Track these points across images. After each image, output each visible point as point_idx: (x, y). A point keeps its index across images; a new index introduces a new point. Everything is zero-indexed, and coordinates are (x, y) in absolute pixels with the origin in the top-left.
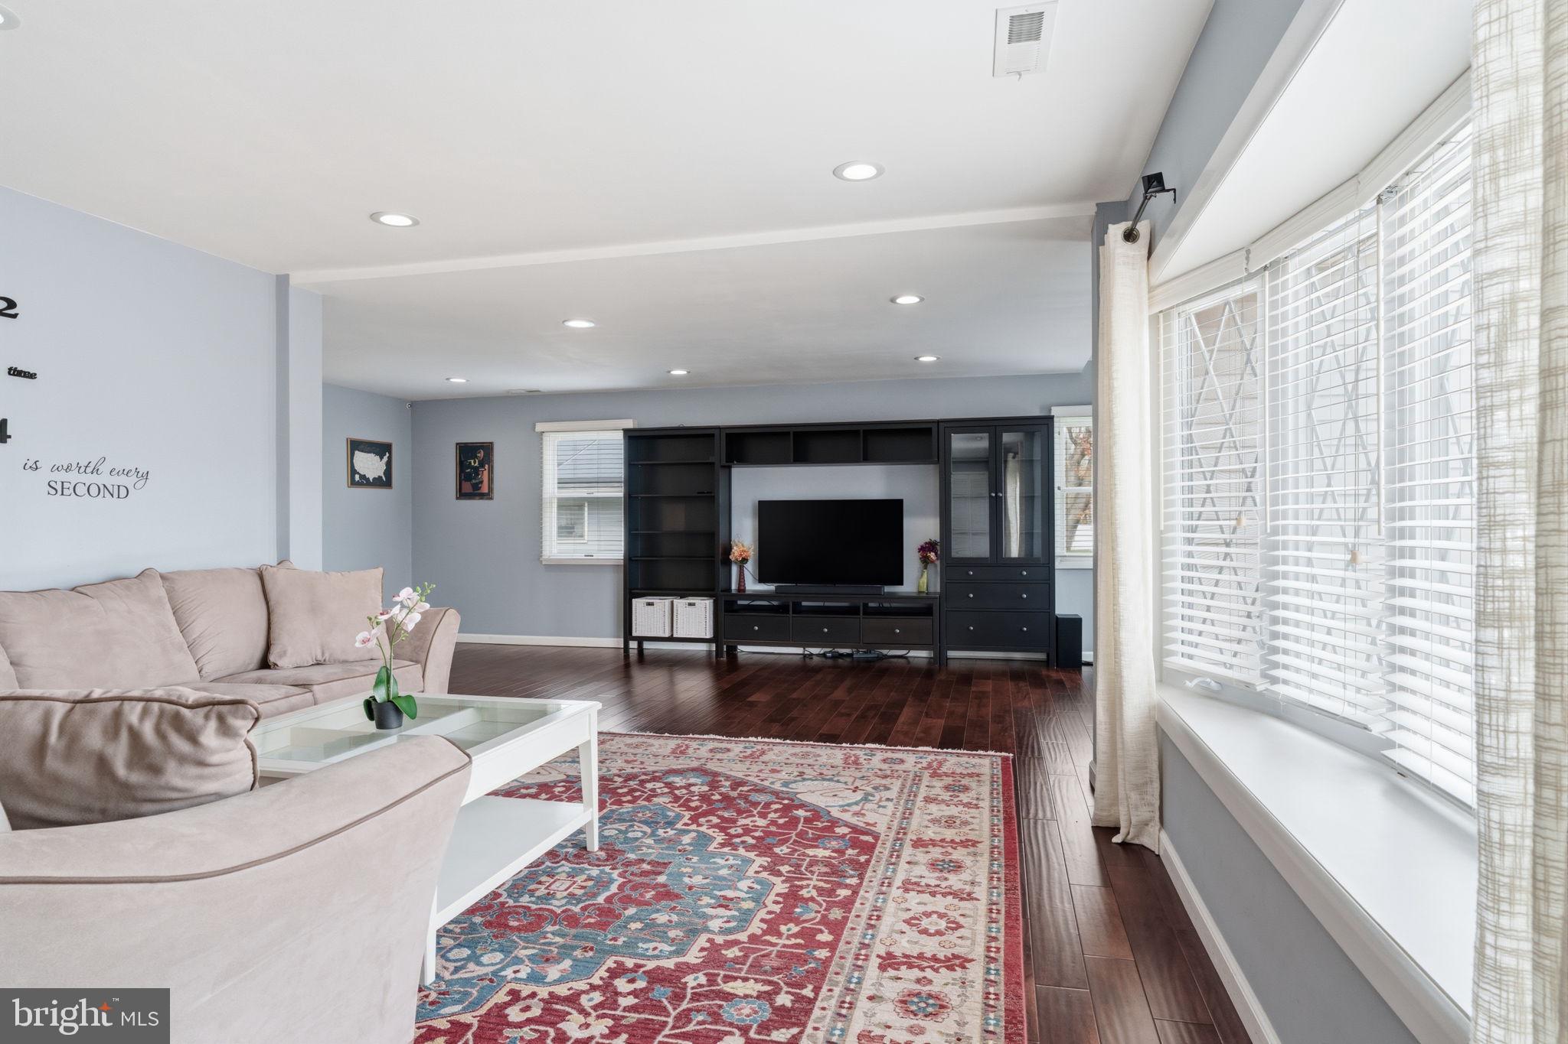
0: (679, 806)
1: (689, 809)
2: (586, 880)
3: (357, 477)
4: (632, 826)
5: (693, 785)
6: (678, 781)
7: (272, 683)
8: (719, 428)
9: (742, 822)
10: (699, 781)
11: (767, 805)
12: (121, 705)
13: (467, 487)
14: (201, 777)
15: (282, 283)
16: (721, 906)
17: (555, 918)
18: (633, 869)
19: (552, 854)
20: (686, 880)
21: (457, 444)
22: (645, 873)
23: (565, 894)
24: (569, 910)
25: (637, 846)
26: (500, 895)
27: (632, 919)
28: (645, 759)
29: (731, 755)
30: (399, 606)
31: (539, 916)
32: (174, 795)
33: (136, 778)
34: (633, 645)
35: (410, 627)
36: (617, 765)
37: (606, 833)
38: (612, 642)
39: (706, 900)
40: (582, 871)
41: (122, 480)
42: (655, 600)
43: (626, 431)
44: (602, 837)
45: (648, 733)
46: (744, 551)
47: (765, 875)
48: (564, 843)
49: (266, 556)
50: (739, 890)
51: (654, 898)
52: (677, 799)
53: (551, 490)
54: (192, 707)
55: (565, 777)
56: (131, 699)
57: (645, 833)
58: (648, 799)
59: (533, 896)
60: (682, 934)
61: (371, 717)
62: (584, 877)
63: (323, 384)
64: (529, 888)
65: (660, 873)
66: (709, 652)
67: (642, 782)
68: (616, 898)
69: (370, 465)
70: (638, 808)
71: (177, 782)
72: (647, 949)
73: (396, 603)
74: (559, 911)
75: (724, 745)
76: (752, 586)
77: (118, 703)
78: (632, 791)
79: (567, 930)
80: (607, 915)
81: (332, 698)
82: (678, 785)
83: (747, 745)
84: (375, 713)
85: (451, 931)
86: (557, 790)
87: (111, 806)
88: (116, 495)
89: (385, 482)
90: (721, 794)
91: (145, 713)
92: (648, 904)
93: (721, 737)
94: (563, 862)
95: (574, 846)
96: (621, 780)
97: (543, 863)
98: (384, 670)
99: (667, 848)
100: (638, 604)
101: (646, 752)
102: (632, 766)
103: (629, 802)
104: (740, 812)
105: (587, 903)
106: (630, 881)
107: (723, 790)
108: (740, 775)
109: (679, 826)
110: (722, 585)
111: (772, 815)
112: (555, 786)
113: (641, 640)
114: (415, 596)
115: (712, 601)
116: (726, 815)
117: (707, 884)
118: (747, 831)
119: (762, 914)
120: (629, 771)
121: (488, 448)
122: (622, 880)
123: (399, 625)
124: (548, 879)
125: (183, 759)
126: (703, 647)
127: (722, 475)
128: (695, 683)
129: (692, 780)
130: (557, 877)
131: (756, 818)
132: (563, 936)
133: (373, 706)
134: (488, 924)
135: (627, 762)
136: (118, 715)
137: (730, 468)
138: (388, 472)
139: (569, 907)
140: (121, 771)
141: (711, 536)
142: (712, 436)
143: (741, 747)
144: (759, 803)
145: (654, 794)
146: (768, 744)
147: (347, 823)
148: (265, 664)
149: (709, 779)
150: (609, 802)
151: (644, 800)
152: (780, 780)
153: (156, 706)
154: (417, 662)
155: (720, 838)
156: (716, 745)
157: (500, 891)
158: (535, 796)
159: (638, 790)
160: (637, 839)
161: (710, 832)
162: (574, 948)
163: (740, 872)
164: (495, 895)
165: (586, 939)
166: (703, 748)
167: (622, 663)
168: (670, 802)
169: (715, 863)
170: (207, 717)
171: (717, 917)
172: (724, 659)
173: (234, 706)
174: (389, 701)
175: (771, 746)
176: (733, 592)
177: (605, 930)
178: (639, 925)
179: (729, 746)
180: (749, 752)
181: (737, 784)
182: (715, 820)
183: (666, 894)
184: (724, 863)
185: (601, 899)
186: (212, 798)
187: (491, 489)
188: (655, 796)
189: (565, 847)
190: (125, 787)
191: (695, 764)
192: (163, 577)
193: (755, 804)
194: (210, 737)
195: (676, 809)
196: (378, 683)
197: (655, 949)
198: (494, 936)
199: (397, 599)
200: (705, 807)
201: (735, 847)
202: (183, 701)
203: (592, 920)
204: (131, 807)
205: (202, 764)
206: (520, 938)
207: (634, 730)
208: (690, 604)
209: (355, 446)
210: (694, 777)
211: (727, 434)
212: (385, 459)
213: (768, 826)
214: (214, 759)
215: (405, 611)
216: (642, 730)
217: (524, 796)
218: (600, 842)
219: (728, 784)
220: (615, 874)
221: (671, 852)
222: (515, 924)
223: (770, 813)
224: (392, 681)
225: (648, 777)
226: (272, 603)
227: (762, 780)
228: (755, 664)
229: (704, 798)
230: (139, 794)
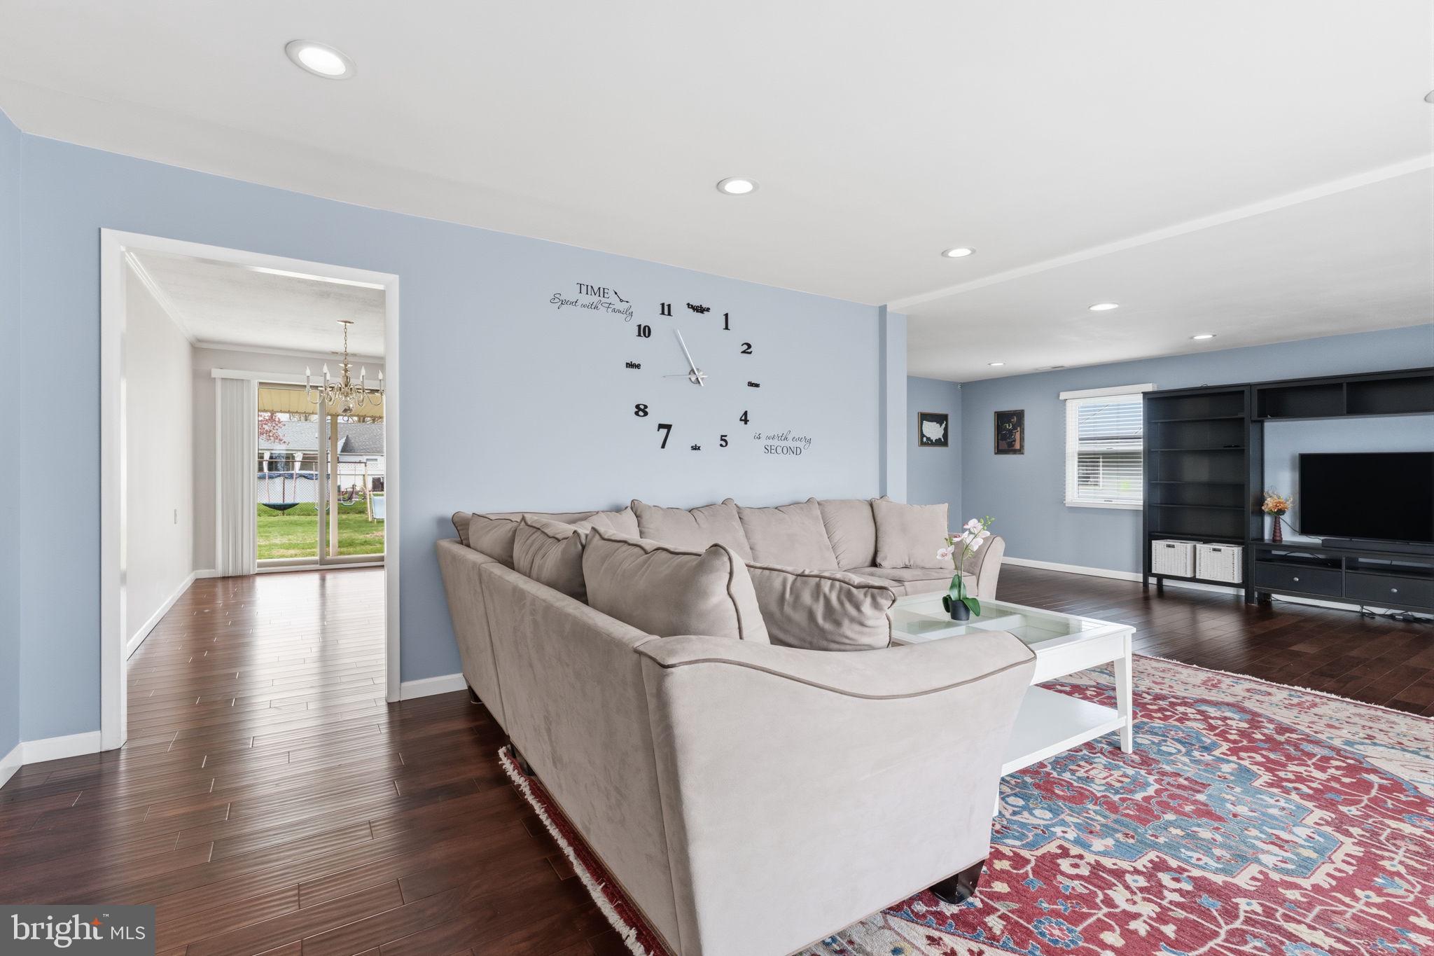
0: (1215, 735)
1: (1227, 740)
2: (1121, 776)
3: (925, 439)
4: (1166, 741)
5: (1230, 719)
6: (1212, 711)
7: (880, 577)
8: (1250, 386)
9: (1292, 767)
10: (1236, 716)
11: (1325, 759)
12: (820, 581)
13: (1004, 445)
14: (862, 633)
15: (883, 310)
16: (1272, 843)
17: (1096, 800)
18: (1167, 779)
19: (1089, 745)
20: (1229, 806)
21: (995, 413)
22: (1180, 786)
23: (1104, 782)
24: (1109, 797)
25: (1172, 760)
26: (1045, 766)
27: (1171, 823)
28: (1174, 684)
29: (1273, 699)
30: (967, 532)
31: (1081, 794)
32: (847, 641)
33: (828, 626)
34: (1152, 580)
35: (975, 548)
36: (1145, 684)
37: (1139, 740)
38: (1130, 575)
39: (1254, 832)
40: (1118, 767)
41: (798, 444)
42: (1177, 543)
43: (1145, 394)
44: (1135, 742)
45: (1175, 661)
46: (1280, 503)
47: (1329, 829)
48: (1100, 739)
49: (873, 494)
50: (1293, 833)
51: (1194, 812)
52: (1212, 728)
53: (1073, 447)
54: (857, 587)
55: (1095, 684)
56: (825, 578)
57: (1179, 751)
58: (1180, 720)
59: (1074, 775)
60: (1229, 856)
61: (948, 610)
62: (1121, 773)
63: (909, 377)
64: (1070, 767)
65: (1199, 792)
66: (1238, 597)
67: (1173, 704)
68: (1154, 801)
69: (933, 430)
70: (1169, 726)
71: (849, 633)
72: (1191, 857)
73: (966, 530)
74: (1099, 795)
75: (1263, 688)
76: (1289, 536)
77: (818, 579)
78: (1161, 710)
79: (1107, 813)
80: (1145, 813)
81: (916, 592)
82: (1212, 715)
83: (1293, 693)
84: (950, 606)
85: (1008, 782)
86: (1089, 693)
87: (815, 641)
88: (795, 453)
89: (943, 442)
90: (1264, 735)
91: (832, 587)
92: (1185, 814)
93: (1259, 680)
94: (1099, 755)
95: (1109, 744)
96: (1149, 697)
97: (1081, 751)
98: (957, 577)
99: (1205, 771)
100: (1158, 546)
101: (1174, 678)
102: (1160, 687)
103: (1160, 718)
104: (1290, 758)
105: (1124, 796)
106: (1167, 790)
107: (1266, 731)
108: (1287, 722)
109: (1217, 753)
110: (1253, 533)
111: (1332, 771)
112: (1087, 689)
113: (1160, 578)
114: (980, 526)
115: (1240, 548)
116: (1272, 756)
117: (1255, 818)
118: (1300, 779)
119: (1328, 868)
120: (1158, 691)
121: (1020, 415)
122: (1157, 786)
123: (967, 546)
124: (1088, 765)
125: (852, 620)
126: (1230, 591)
127: (1253, 430)
128: (1224, 623)
129: (1228, 714)
130: (1094, 766)
131: (1312, 769)
132: (1105, 817)
133: (950, 603)
134: (1037, 786)
135: (1154, 682)
136: (818, 586)
137: (1262, 423)
138: (945, 435)
139: (1109, 794)
140: (820, 620)
141: (1239, 488)
142: (1242, 392)
143: (1285, 694)
144: (1314, 755)
145: (1183, 719)
146: (1322, 697)
147: (950, 684)
148: (874, 563)
149: (1249, 717)
150: (1140, 714)
151: (1176, 720)
152: (1341, 737)
153: (837, 584)
154: (973, 574)
155: (1267, 777)
156: (1253, 686)
157: (1046, 763)
158: (1070, 694)
159: (1168, 710)
160: (1171, 754)
161: (1255, 768)
162: (1117, 831)
163: (1296, 817)
164: (1042, 765)
165: (1127, 826)
166: (1238, 687)
167: (1141, 595)
168: (1204, 729)
169: (1262, 799)
170: (865, 595)
171: (1268, 852)
172: (1255, 605)
173: (881, 590)
174: (960, 600)
175: (1325, 700)
176: (1266, 542)
177: (1145, 825)
178: (1179, 832)
179: (1269, 690)
180: (1295, 701)
181: (1282, 729)
182: (1259, 758)
183: (1205, 812)
184: (1275, 803)
185: (1139, 796)
186: (866, 648)
187: (1022, 446)
188: (1188, 720)
189: (1100, 742)
190: (822, 630)
191: (1230, 699)
192: (819, 503)
193: (1310, 755)
194: (867, 607)
195: (1211, 737)
196: (952, 587)
197: (1199, 859)
198: (1042, 797)
199: (966, 527)
200: (1245, 743)
201: (1287, 791)
202: (852, 583)
203: (1131, 813)
204: (825, 643)
205: (862, 624)
206: (1065, 805)
207: (1160, 656)
208: (1214, 550)
209: (925, 417)
210: (1230, 711)
211: (1258, 390)
212: (944, 425)
213: (1328, 780)
214: (869, 623)
215: (972, 536)
216: (1167, 657)
217: (1061, 692)
218: (1133, 746)
219: (1271, 726)
220: (1151, 779)
221: (1210, 776)
222: (1061, 793)
223: (1329, 767)
224: (962, 586)
225: (1179, 701)
226: (878, 524)
227: (1316, 732)
228: (1294, 614)
229: (1242, 733)
230: (829, 637)
